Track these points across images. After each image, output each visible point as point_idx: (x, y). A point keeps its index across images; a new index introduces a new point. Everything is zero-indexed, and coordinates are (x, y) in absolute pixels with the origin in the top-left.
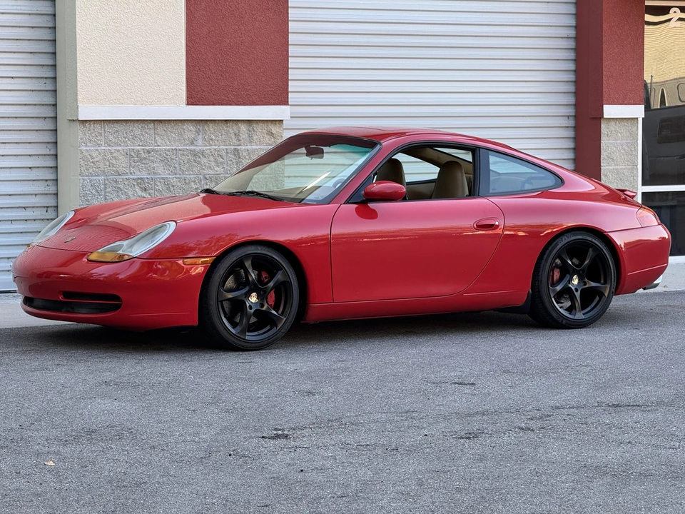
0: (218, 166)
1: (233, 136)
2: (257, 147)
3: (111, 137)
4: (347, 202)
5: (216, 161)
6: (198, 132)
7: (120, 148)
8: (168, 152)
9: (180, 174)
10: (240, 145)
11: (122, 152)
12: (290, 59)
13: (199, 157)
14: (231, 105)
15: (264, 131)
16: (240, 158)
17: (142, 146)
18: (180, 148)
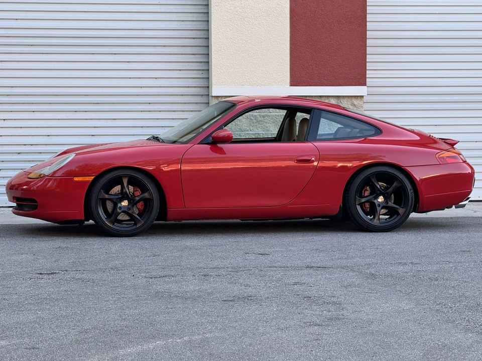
4: (201, 143)
12: (368, 56)
14: (322, 86)
15: (349, 103)
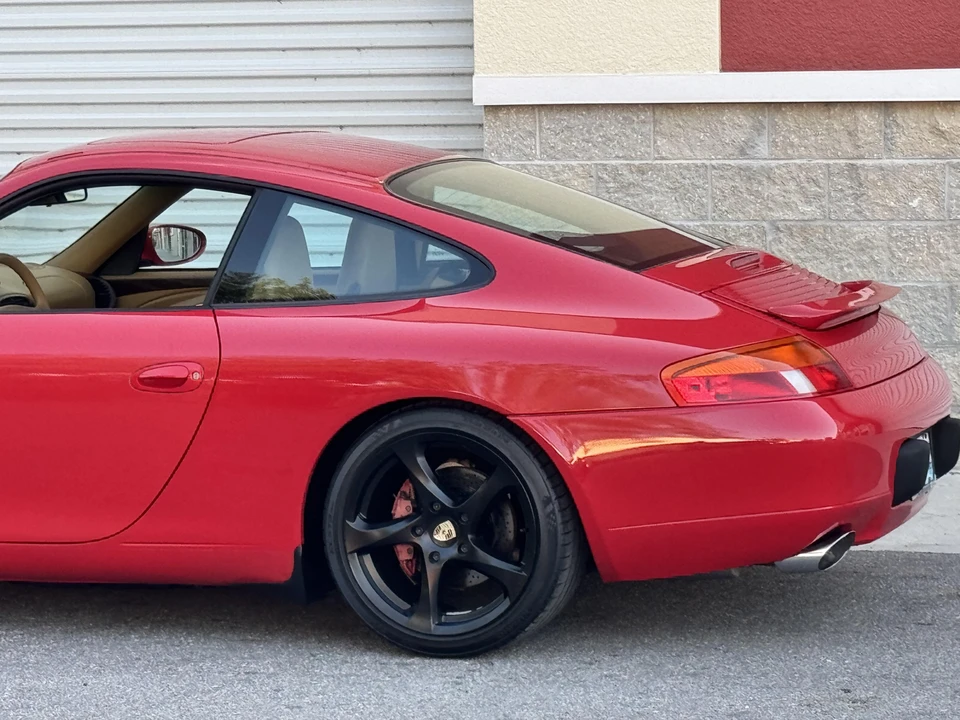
0: (809, 203)
1: (844, 138)
2: (906, 162)
3: (553, 140)
5: (802, 191)
6: (758, 129)
7: (574, 163)
8: (685, 172)
9: (713, 219)
10: (862, 157)
11: (579, 170)
13: (760, 183)
14: (829, 68)
15: (922, 126)
16: (861, 185)
17: (624, 158)
18: (714, 162)
